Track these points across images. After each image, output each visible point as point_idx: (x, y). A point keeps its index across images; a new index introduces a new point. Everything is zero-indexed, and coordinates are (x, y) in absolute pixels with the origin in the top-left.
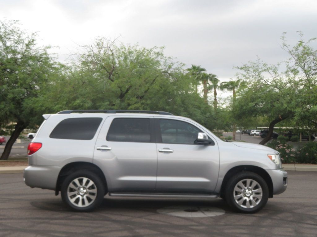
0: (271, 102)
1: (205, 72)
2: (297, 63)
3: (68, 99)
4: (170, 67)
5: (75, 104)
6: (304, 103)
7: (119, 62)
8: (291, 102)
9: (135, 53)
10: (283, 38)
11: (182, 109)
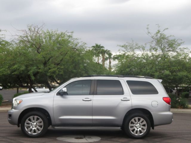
0: (140, 69)
1: (103, 48)
2: (157, 44)
3: (9, 65)
4: (76, 45)
5: (14, 68)
6: (160, 69)
7: (46, 41)
8: (152, 69)
9: (56, 35)
10: (148, 28)
11: (84, 72)
